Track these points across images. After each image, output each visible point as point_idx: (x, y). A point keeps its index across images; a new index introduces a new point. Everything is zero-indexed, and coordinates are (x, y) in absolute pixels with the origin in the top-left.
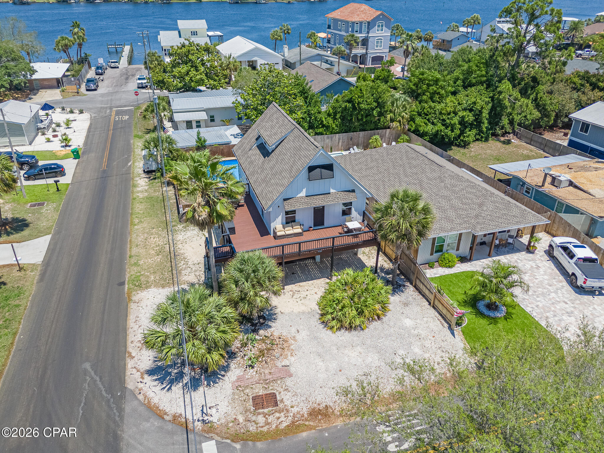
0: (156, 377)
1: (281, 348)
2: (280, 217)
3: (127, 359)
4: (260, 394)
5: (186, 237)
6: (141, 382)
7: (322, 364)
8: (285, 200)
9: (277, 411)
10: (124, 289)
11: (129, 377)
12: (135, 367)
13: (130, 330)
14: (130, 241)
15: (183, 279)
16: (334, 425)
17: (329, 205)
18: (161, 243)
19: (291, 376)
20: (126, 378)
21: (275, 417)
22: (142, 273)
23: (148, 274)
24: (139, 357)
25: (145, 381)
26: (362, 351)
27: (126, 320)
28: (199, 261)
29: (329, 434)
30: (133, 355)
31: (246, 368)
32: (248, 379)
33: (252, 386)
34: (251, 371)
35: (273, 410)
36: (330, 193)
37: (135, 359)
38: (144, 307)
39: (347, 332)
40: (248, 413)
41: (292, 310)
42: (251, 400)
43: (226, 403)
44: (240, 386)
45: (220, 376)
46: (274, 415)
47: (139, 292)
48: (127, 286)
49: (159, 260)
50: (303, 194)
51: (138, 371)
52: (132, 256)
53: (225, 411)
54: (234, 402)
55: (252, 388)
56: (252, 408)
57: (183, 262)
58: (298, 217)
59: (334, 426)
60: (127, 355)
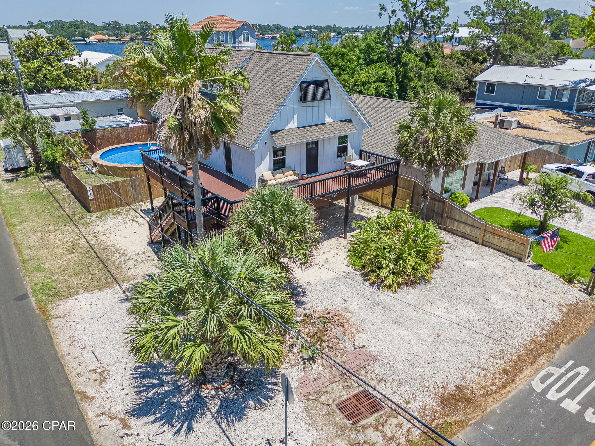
0: (153, 418)
1: (338, 326)
2: (267, 159)
3: (81, 403)
4: (346, 397)
5: (107, 226)
6: (127, 435)
7: (407, 333)
8: (273, 133)
9: (389, 417)
10: (29, 304)
11: (99, 433)
12: (103, 414)
13: (67, 358)
14: (15, 243)
15: (129, 274)
16: (489, 410)
17: (323, 140)
18: (70, 239)
19: (375, 359)
20: (93, 436)
21: (393, 425)
22: (54, 278)
23: (66, 277)
24: (105, 395)
25: (134, 431)
26: (446, 305)
27: (53, 346)
28: (143, 250)
29: (493, 426)
30: (91, 393)
31: (304, 363)
32: (315, 380)
33: (325, 390)
34: (315, 366)
35: (381, 416)
36: (325, 124)
37: (97, 399)
38: (77, 321)
39: (410, 288)
40: (347, 433)
41: (319, 278)
42: (338, 411)
43: (305, 427)
44: (309, 393)
45: (270, 386)
46: (389, 422)
47: (60, 302)
48: (33, 299)
49: (76, 258)
50: (293, 124)
51: (112, 418)
52: (27, 261)
53: (310, 439)
54: (314, 421)
55: (327, 392)
56: (349, 423)
57: (117, 255)
58: (289, 159)
59: (491, 412)
60: (78, 398)
